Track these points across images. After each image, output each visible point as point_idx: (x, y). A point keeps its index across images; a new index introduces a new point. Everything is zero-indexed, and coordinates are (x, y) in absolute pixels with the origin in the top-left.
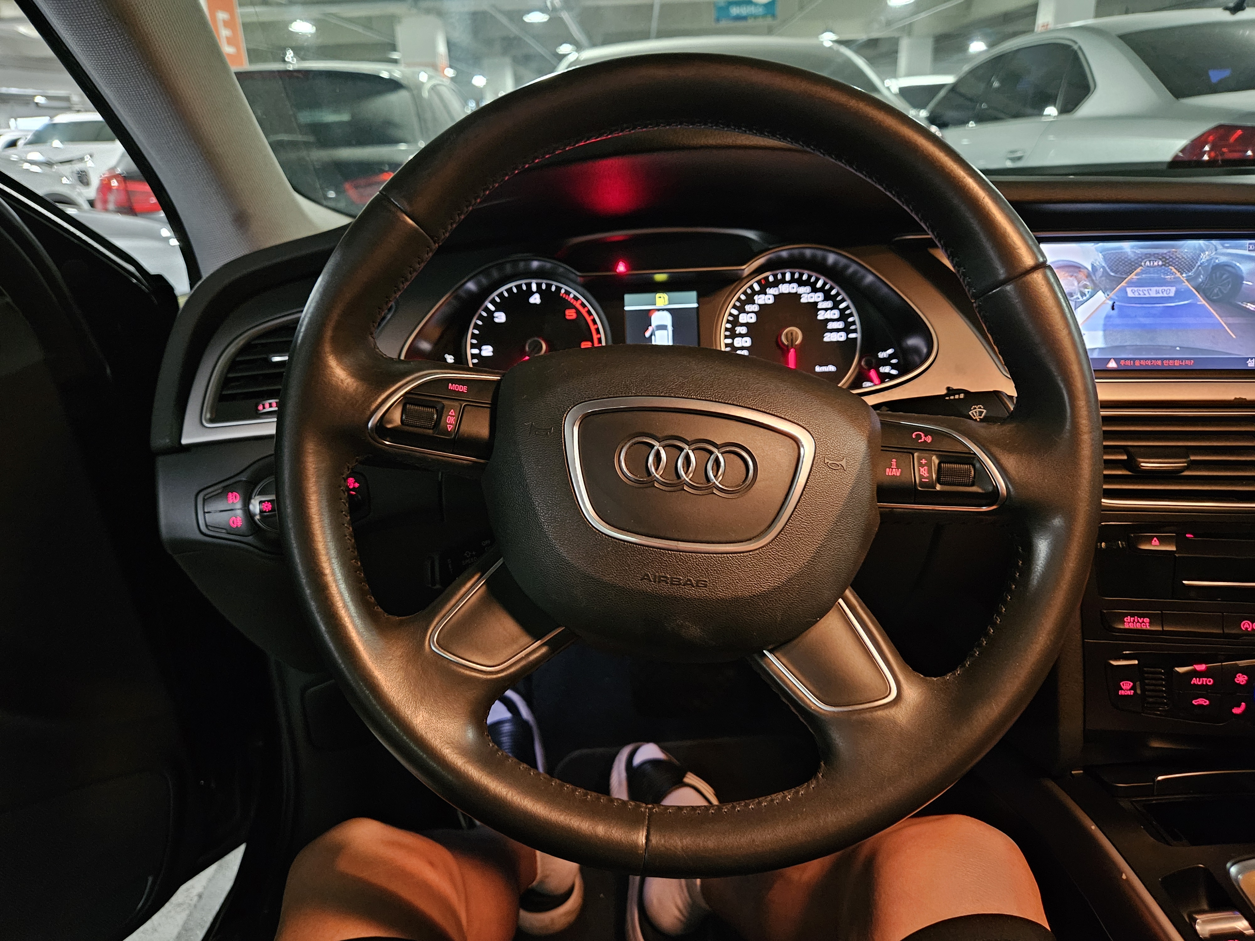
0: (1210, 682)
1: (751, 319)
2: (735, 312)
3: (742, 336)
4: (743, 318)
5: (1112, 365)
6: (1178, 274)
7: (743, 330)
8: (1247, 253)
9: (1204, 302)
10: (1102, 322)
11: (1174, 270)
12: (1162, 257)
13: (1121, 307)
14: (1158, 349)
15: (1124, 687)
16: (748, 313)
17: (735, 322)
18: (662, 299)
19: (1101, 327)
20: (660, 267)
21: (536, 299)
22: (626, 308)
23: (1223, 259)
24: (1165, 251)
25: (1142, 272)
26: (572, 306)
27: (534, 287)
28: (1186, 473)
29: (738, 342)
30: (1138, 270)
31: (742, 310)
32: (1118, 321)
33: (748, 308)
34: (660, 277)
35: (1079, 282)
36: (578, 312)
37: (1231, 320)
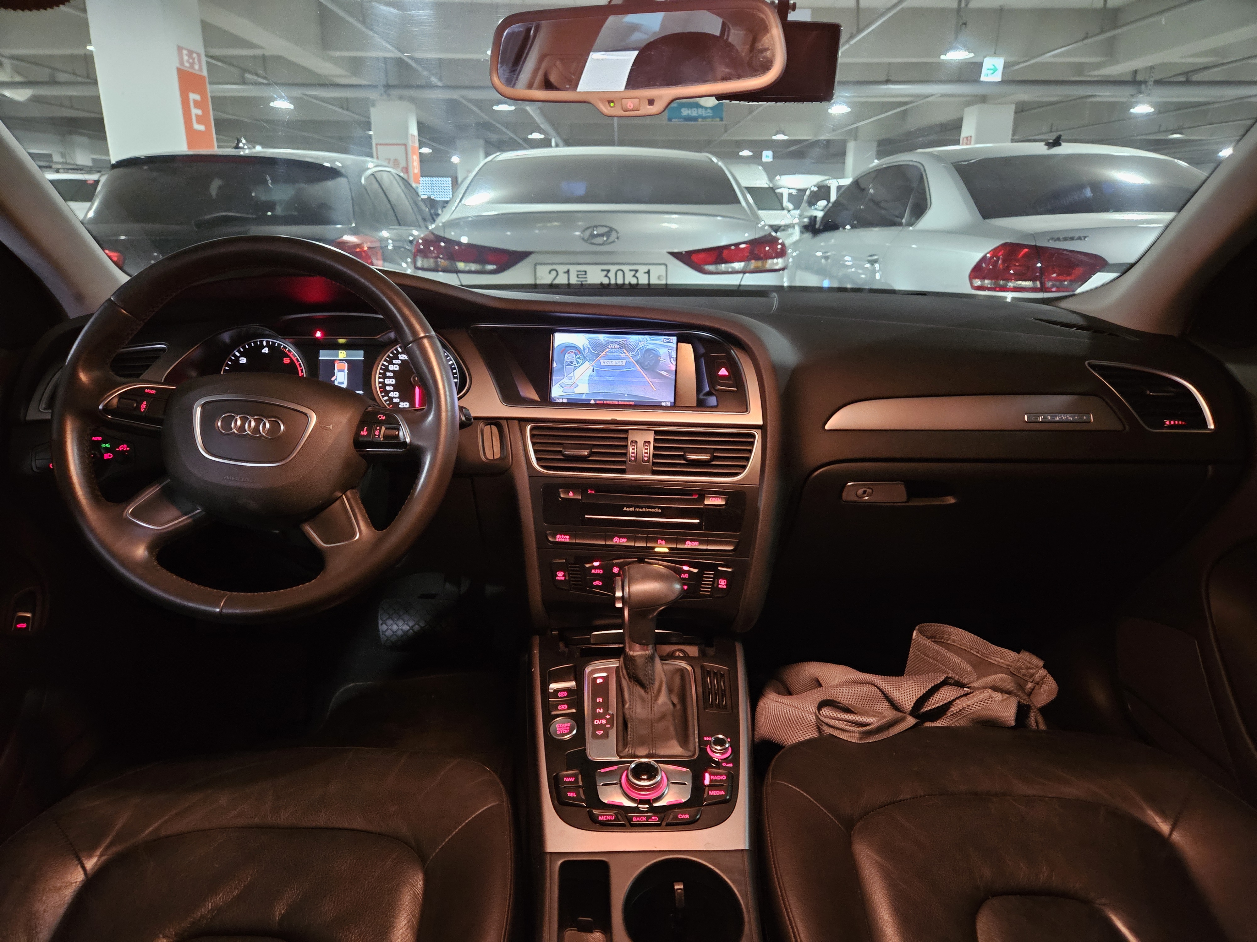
0: (601, 572)
1: (397, 368)
2: (386, 364)
3: (389, 377)
4: (391, 367)
5: (592, 402)
6: (627, 354)
7: (391, 374)
8: (662, 343)
9: (640, 370)
10: (587, 378)
11: (625, 351)
12: (619, 344)
13: (597, 371)
14: (617, 395)
15: (559, 575)
16: (394, 364)
17: (386, 369)
18: (342, 354)
19: (587, 382)
20: (342, 336)
21: (266, 350)
22: (320, 358)
23: (650, 346)
24: (621, 340)
25: (609, 351)
26: (288, 356)
27: (265, 344)
28: (590, 458)
29: (387, 381)
30: (607, 350)
31: (391, 363)
32: (596, 378)
33: (394, 361)
34: (342, 341)
35: (576, 356)
36: (291, 359)
37: (653, 380)
